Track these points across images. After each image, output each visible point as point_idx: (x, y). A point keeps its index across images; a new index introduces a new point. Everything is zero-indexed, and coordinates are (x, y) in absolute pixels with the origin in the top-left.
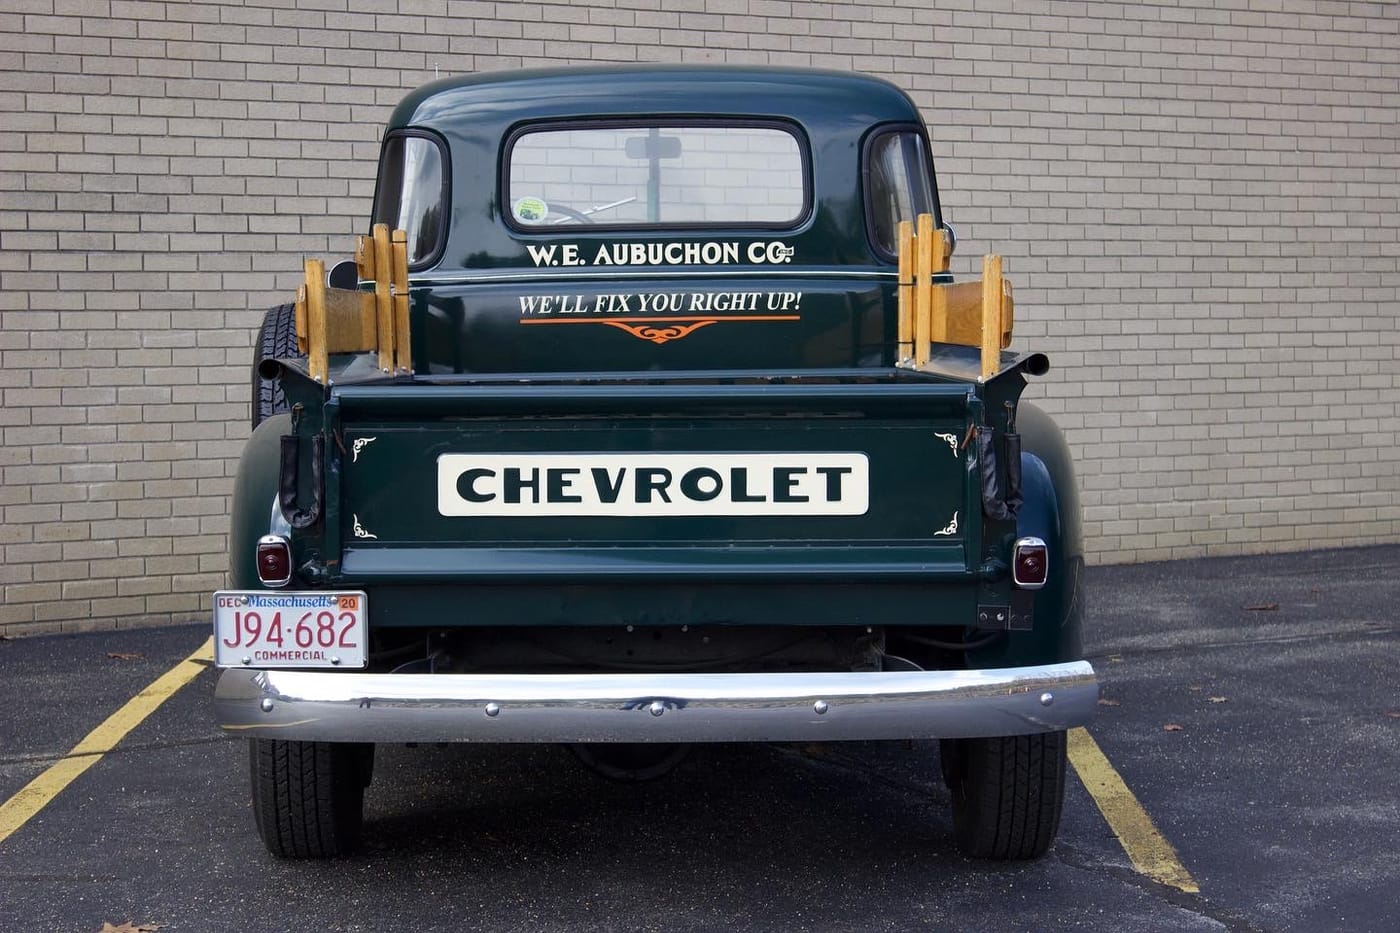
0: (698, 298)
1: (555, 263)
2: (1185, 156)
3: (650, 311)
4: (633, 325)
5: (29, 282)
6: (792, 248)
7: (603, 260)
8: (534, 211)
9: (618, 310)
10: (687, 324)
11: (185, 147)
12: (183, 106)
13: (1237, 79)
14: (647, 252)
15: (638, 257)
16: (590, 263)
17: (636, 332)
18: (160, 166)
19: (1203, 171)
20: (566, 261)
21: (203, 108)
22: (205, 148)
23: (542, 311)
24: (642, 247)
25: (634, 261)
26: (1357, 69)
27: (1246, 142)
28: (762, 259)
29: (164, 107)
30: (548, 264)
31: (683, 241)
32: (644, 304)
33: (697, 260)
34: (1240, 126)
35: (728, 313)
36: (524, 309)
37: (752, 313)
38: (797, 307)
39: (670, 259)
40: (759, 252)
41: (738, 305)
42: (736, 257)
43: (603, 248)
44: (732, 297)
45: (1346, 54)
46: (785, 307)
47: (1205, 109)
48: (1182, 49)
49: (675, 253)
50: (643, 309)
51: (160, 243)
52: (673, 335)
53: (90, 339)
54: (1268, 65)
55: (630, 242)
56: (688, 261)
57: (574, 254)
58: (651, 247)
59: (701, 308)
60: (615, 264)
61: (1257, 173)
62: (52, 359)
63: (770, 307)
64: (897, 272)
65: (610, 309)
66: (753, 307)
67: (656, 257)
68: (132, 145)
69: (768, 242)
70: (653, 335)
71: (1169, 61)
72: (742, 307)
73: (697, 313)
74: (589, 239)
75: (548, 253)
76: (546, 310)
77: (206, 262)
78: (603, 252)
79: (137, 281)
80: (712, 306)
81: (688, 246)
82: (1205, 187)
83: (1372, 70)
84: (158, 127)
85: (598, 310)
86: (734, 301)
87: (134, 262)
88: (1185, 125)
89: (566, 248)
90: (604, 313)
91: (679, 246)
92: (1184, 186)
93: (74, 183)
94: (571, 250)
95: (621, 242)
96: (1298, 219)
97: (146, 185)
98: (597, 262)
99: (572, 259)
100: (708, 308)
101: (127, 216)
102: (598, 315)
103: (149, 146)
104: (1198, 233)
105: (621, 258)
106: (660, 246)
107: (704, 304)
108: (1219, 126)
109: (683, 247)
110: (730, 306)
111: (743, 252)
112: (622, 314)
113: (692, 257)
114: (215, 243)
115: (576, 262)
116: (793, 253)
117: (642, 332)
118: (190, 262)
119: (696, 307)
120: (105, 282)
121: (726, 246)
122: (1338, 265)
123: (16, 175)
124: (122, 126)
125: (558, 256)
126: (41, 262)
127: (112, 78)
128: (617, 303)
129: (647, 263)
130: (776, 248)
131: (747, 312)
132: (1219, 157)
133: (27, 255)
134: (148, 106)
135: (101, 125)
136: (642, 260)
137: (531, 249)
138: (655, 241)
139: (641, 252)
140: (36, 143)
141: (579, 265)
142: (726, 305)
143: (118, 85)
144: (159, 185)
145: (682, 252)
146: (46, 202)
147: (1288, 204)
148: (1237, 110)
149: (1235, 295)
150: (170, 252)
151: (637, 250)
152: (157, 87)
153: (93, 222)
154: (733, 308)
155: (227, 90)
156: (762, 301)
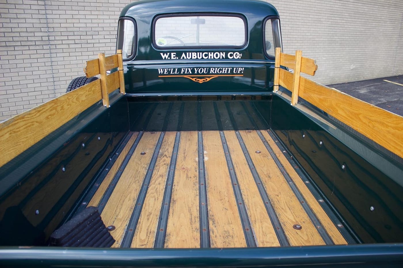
0: (213, 69)
1: (169, 58)
2: (287, 23)
3: (198, 74)
4: (193, 77)
5: (69, 50)
6: (241, 54)
7: (183, 57)
8: (162, 42)
9: (188, 73)
10: (209, 77)
11: (102, 21)
12: (101, 13)
13: (296, 10)
14: (197, 55)
15: (194, 57)
16: (179, 59)
17: (194, 79)
18: (96, 25)
19: (290, 26)
20: (172, 58)
21: (105, 13)
22: (106, 21)
23: (165, 73)
24: (196, 54)
25: (193, 58)
26: (314, 9)
27: (297, 21)
28: (232, 57)
29: (97, 13)
30: (167, 58)
31: (208, 52)
32: (196, 71)
33: (212, 58)
34: (296, 18)
35: (222, 74)
36: (160, 72)
37: (229, 74)
38: (242, 72)
39: (204, 57)
40: (231, 55)
41: (225, 71)
42: (224, 57)
43: (184, 54)
44: (223, 69)
45: (312, 6)
46: (239, 72)
47: (291, 15)
48: (287, 4)
49: (206, 55)
50: (196, 73)
51: (97, 41)
52: (205, 81)
53: (83, 61)
54: (301, 7)
55: (192, 52)
56: (210, 58)
57: (175, 56)
58: (198, 53)
59: (213, 72)
60: (187, 59)
61: (298, 26)
62: (76, 66)
63: (234, 72)
64: (275, 62)
65: (186, 73)
66: (229, 72)
67: (200, 57)
68: (90, 21)
69: (234, 52)
70: (199, 81)
71: (286, 6)
72: (226, 72)
73: (212, 74)
74: (179, 51)
75: (167, 55)
76: (166, 73)
77: (107, 45)
78: (184, 55)
79: (93, 49)
80: (217, 72)
81: (209, 53)
82: (290, 28)
83: (316, 9)
84: (96, 17)
85: (182, 73)
86: (224, 70)
87: (92, 45)
88: (288, 17)
89: (172, 54)
90: (184, 74)
91: (207, 53)
92: (287, 28)
93: (78, 29)
94: (174, 55)
95: (189, 52)
96: (303, 34)
97: (93, 29)
98: (182, 58)
99: (174, 57)
100: (216, 72)
101: (90, 36)
102: (182, 75)
103: (94, 21)
104: (289, 36)
105: (189, 57)
106: (201, 53)
107: (214, 71)
108: (293, 18)
109: (208, 53)
110: (222, 72)
111: (226, 55)
112: (189, 74)
113: (211, 56)
114: (109, 41)
115: (175, 58)
116: (241, 56)
117: (195, 80)
118: (104, 45)
119: (212, 72)
120: (86, 50)
121: (221, 53)
122: (309, 42)
123: (65, 28)
124: (87, 17)
125: (170, 56)
126: (71, 46)
127: (85, 7)
128: (188, 71)
129: (197, 58)
130: (236, 54)
131: (227, 74)
132: (292, 23)
133: (68, 45)
134: (93, 13)
135: (83, 17)
136: (196, 58)
137: (162, 54)
138: (200, 52)
139: (195, 55)
140: (69, 21)
141: (176, 59)
142: (221, 71)
143: (86, 8)
144: (97, 29)
145: (208, 55)
146: (72, 34)
147: (302, 31)
148: (296, 15)
149: (294, 47)
150: (99, 43)
151: (194, 54)
152: (95, 9)
153: (82, 37)
154: (223, 72)
155: (110, 9)
156: (232, 71)
